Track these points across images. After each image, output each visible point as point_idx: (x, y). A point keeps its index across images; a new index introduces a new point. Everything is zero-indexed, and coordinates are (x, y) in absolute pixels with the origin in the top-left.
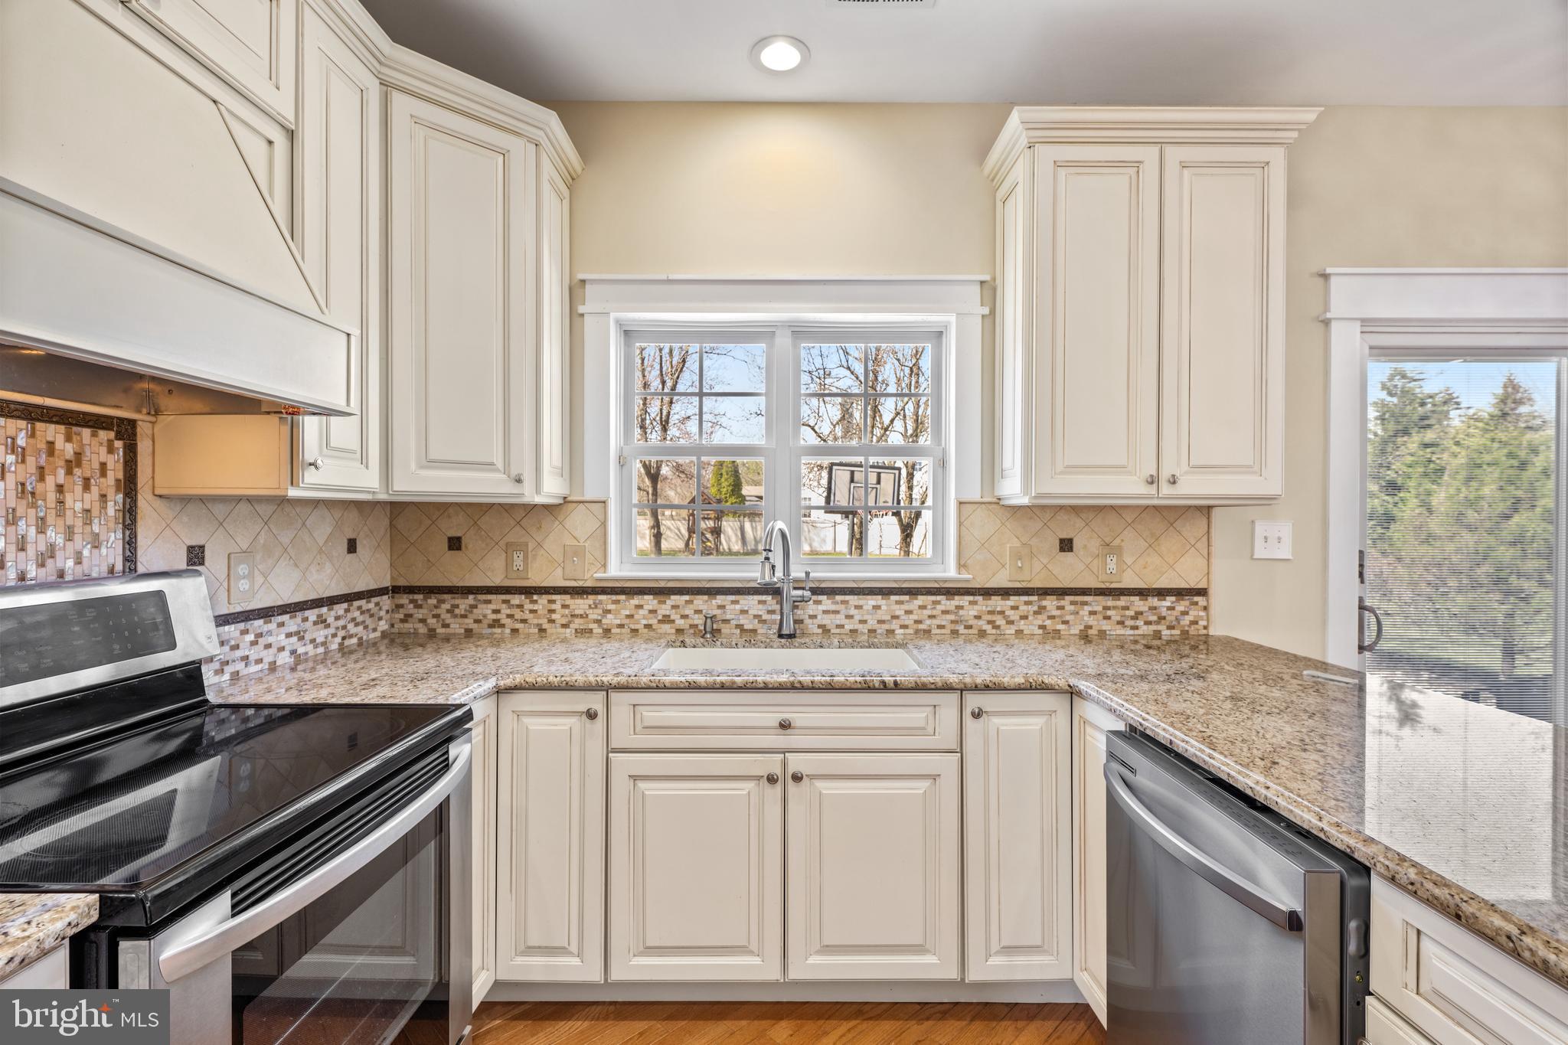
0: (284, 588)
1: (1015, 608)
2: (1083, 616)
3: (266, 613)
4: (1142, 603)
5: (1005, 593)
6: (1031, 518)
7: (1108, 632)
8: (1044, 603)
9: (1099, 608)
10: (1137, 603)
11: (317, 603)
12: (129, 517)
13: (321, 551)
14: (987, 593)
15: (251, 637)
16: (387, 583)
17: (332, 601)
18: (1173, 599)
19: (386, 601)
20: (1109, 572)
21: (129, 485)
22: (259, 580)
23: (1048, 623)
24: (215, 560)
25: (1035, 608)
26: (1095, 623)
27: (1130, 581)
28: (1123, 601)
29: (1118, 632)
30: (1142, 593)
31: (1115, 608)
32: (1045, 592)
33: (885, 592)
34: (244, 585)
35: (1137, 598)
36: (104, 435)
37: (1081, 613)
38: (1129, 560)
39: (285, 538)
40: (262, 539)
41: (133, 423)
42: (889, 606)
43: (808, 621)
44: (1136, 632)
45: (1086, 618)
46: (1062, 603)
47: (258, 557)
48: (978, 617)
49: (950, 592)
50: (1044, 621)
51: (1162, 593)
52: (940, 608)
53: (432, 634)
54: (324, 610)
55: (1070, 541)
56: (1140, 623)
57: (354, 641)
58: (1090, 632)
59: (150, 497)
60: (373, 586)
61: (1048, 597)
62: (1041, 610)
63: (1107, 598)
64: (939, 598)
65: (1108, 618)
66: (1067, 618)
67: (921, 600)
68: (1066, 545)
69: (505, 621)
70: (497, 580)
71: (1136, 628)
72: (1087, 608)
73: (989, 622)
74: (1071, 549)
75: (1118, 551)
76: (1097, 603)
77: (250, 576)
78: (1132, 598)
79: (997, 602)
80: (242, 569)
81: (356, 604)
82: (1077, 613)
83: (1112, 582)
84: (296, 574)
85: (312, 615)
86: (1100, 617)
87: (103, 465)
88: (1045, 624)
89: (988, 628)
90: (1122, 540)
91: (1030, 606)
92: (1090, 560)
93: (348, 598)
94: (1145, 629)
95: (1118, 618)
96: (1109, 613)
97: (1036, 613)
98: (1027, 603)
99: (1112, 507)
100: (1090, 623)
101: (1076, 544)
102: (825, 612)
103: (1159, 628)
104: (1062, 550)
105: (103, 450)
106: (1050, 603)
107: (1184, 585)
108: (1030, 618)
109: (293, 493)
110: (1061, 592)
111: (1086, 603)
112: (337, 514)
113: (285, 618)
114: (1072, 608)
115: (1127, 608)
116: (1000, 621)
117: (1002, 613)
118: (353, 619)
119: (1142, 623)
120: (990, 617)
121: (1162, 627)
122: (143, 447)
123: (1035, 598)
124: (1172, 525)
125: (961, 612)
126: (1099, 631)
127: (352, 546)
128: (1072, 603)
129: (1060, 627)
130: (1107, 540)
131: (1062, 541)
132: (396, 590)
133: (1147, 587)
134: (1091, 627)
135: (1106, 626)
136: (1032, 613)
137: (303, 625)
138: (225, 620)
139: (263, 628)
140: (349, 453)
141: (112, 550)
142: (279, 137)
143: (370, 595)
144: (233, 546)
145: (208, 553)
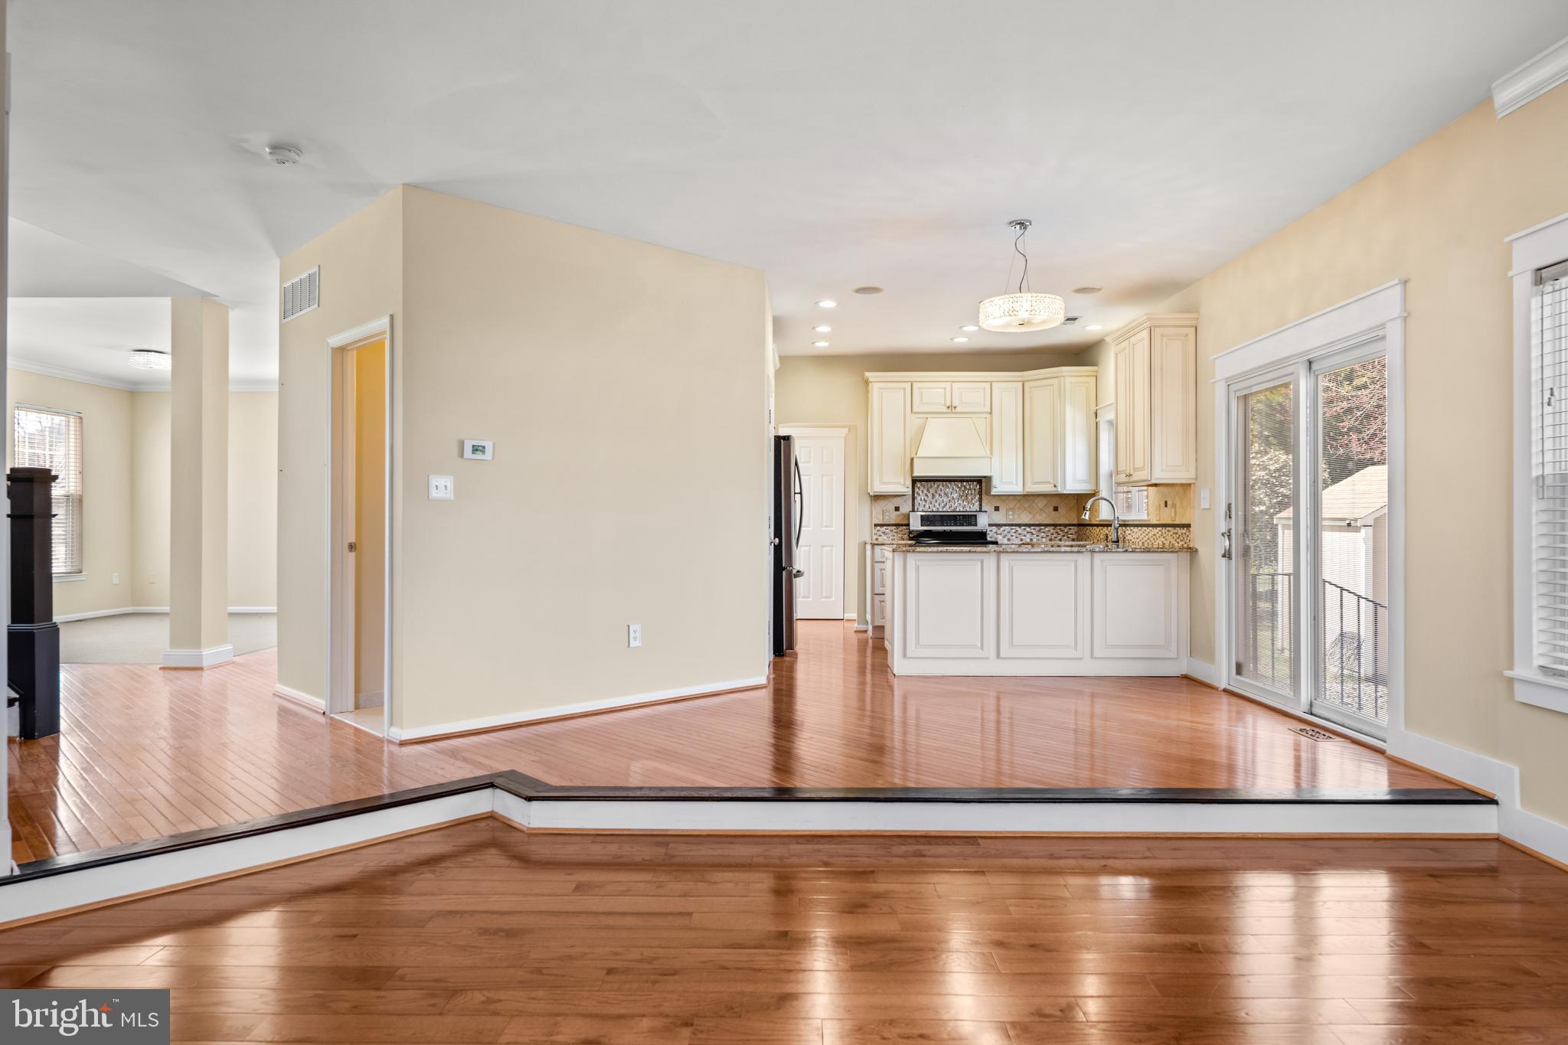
0: (1026, 518)
3: (1019, 525)
8: (1163, 531)
11: (1040, 525)
12: (980, 500)
13: (1042, 510)
15: (1014, 531)
16: (1076, 522)
17: (1046, 525)
19: (1075, 529)
20: (1173, 516)
21: (980, 493)
22: (1016, 516)
24: (1002, 510)
25: (1161, 533)
27: (1178, 521)
34: (1011, 517)
36: (975, 484)
39: (1026, 505)
40: (1017, 506)
41: (981, 480)
47: (1016, 510)
54: (1043, 527)
55: (1167, 502)
57: (1058, 539)
59: (985, 495)
60: (1067, 523)
69: (1091, 536)
77: (1013, 515)
79: (1154, 530)
80: (1011, 513)
81: (1058, 527)
83: (1174, 521)
84: (1030, 516)
85: (1038, 528)
87: (975, 490)
93: (1055, 525)
105: (975, 487)
112: (1049, 499)
113: (1026, 527)
117: (1155, 535)
118: (1057, 532)
122: (983, 485)
123: (1161, 528)
127: (1056, 509)
137: (1033, 531)
138: (1006, 525)
139: (1018, 529)
140: (1011, 483)
141: (976, 507)
142: (988, 416)
143: (1066, 525)
144: (1007, 507)
145: (1000, 509)
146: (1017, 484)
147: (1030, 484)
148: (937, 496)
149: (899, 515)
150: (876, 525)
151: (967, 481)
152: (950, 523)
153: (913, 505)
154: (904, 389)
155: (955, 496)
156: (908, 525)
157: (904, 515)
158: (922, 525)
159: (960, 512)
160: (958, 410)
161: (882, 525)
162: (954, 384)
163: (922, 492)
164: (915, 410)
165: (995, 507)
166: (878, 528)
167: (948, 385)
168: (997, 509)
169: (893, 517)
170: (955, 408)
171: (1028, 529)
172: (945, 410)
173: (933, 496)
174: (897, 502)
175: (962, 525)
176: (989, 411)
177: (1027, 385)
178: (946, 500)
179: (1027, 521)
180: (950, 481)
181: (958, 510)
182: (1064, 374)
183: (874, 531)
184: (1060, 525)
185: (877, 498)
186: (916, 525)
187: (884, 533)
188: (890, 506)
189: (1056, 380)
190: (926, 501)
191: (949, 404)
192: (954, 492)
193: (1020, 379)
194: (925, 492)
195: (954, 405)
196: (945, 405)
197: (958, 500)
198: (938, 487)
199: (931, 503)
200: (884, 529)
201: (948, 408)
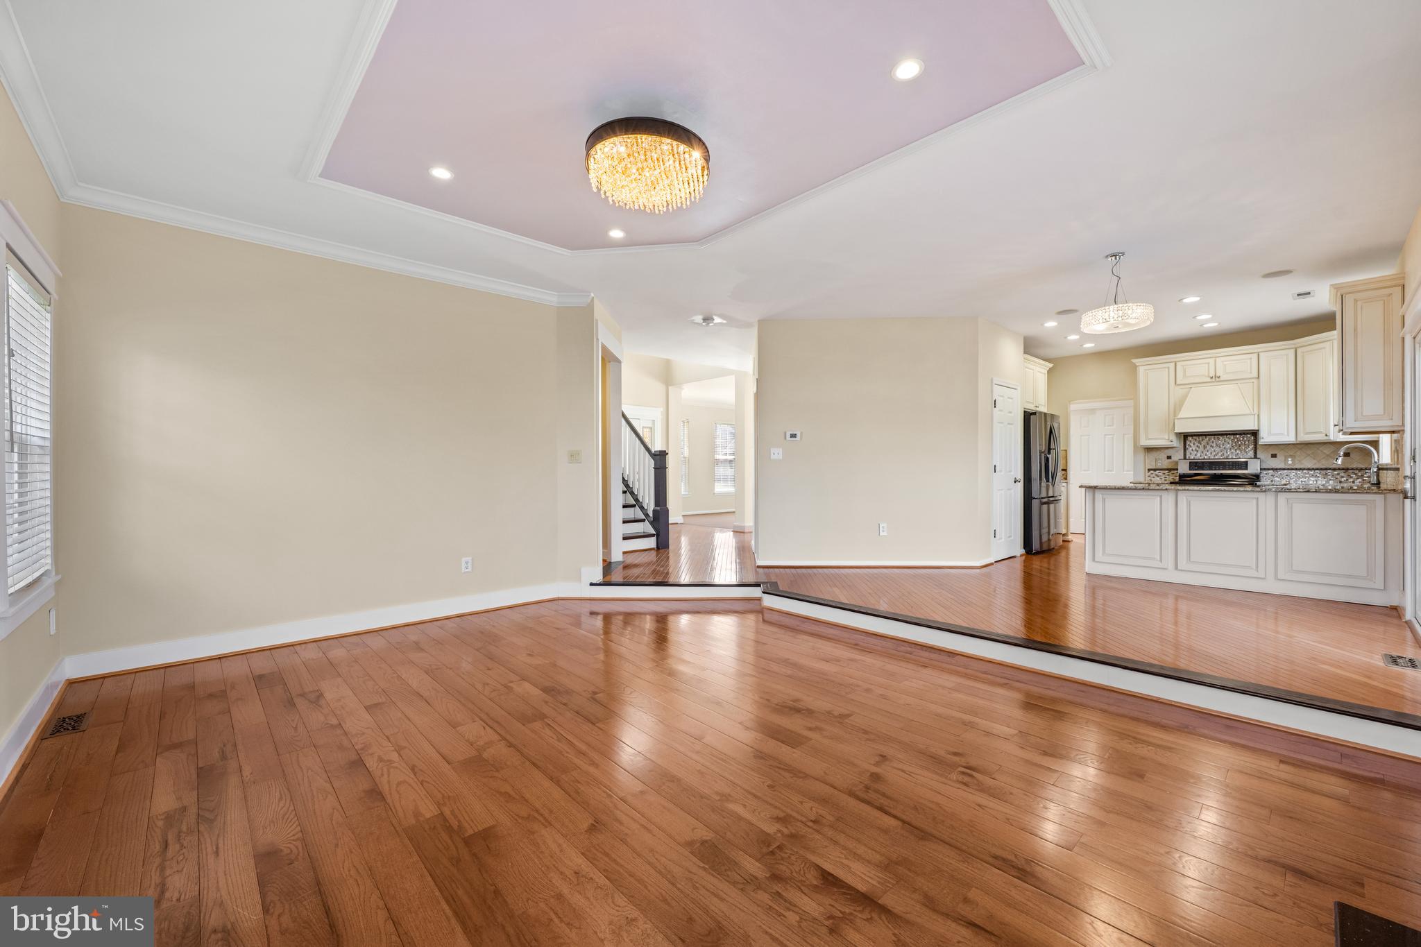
0: (1309, 463)
3: (1301, 469)
11: (1326, 469)
12: (1255, 449)
13: (1327, 456)
15: (1293, 474)
17: (1335, 469)
22: (1297, 462)
24: (1279, 457)
34: (1291, 462)
36: (1248, 436)
40: (1298, 453)
47: (1298, 456)
59: (1260, 445)
77: (1293, 460)
80: (1290, 459)
85: (1324, 472)
137: (1318, 474)
138: (1284, 469)
139: (1299, 472)
140: (1281, 434)
141: (1249, 455)
142: (1255, 381)
143: (1361, 469)
145: (1277, 455)
146: (1290, 435)
147: (1302, 435)
148: (1208, 447)
149: (1170, 462)
150: (1149, 470)
151: (1240, 434)
152: (1218, 468)
153: (1185, 455)
154: (1168, 368)
155: (1229, 446)
156: (1177, 469)
157: (1175, 462)
158: (1190, 470)
160: (1221, 379)
161: (1155, 470)
162: (1217, 359)
163: (1194, 444)
164: (1178, 383)
165: (1272, 454)
166: (1152, 472)
167: (1211, 360)
168: (1274, 456)
169: (1166, 464)
170: (1219, 377)
171: (1311, 473)
172: (1209, 380)
173: (1205, 447)
174: (1169, 452)
175: (1231, 469)
176: (1256, 375)
177: (1299, 351)
178: (1218, 449)
179: (1310, 465)
180: (1222, 435)
181: (1230, 457)
183: (1147, 474)
184: (1354, 469)
185: (1149, 450)
186: (1184, 469)
187: (1156, 475)
188: (1163, 455)
189: (1327, 343)
190: (1198, 451)
191: (1212, 374)
192: (1227, 443)
193: (1293, 346)
194: (1197, 444)
195: (1218, 375)
196: (1209, 376)
197: (1230, 450)
198: (1209, 440)
199: (1203, 452)
200: (1157, 472)
201: (1212, 378)
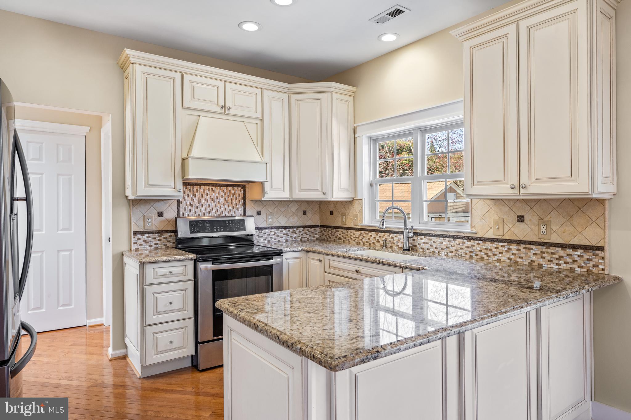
0: (282, 222)
1: (497, 248)
2: (530, 255)
3: (277, 228)
4: (563, 251)
5: (492, 240)
6: (503, 205)
7: (543, 265)
8: (511, 247)
9: (539, 252)
10: (559, 251)
11: (293, 227)
12: (244, 205)
13: (294, 213)
14: (485, 240)
15: (273, 233)
16: (318, 224)
17: (298, 227)
18: (582, 251)
19: (318, 230)
20: (542, 233)
21: (244, 198)
22: (275, 220)
23: (512, 257)
24: (263, 214)
25: (506, 249)
26: (536, 259)
27: (555, 239)
28: (552, 250)
29: (549, 266)
30: (563, 246)
31: (547, 253)
32: (511, 242)
33: (444, 236)
34: (271, 220)
35: (560, 249)
36: (239, 188)
37: (529, 253)
38: (554, 228)
39: (283, 210)
40: (276, 210)
41: (245, 185)
42: (446, 242)
43: (418, 246)
44: (560, 267)
45: (531, 257)
46: (519, 248)
47: (275, 214)
48: (480, 251)
49: (470, 239)
50: (510, 256)
51: (575, 247)
52: (465, 245)
53: (327, 240)
54: (295, 229)
55: (523, 217)
56: (562, 262)
57: (306, 239)
58: (534, 264)
59: (248, 200)
60: (313, 224)
61: (512, 244)
62: (509, 250)
63: (543, 247)
64: (465, 241)
65: (544, 258)
66: (522, 255)
67: (458, 241)
68: (521, 219)
69: (342, 238)
70: (339, 225)
71: (559, 265)
72: (532, 252)
73: (485, 254)
74: (523, 221)
75: (548, 223)
76: (537, 249)
77: (272, 218)
78: (557, 249)
79: (488, 245)
80: (270, 217)
81: (306, 229)
82: (527, 253)
83: (545, 239)
84: (286, 219)
85: (291, 230)
86: (539, 257)
87: (239, 194)
88: (510, 257)
89: (485, 256)
90: (551, 217)
91: (504, 248)
92: (533, 227)
93: (304, 227)
94: (564, 266)
95: (549, 258)
96: (544, 255)
97: (506, 251)
98: (502, 246)
99: (545, 199)
100: (534, 259)
101: (526, 218)
102: (423, 243)
103: (574, 266)
104: (518, 221)
105: (239, 191)
106: (514, 247)
107: (588, 243)
108: (504, 254)
109: (263, 199)
110: (519, 242)
111: (532, 249)
113: (283, 230)
114: (524, 250)
115: (553, 253)
116: (490, 254)
117: (491, 250)
118: (305, 233)
119: (563, 263)
120: (485, 251)
121: (575, 266)
122: (247, 190)
123: (506, 244)
124: (580, 209)
125: (474, 248)
126: (539, 264)
127: (305, 213)
128: (524, 248)
129: (518, 259)
130: (542, 217)
131: (518, 217)
132: (321, 226)
133: (565, 243)
134: (534, 261)
135: (542, 261)
136: (504, 251)
137: (288, 232)
138: (266, 228)
139: (276, 231)
140: (279, 189)
141: (241, 211)
142: (259, 122)
143: (312, 227)
144: (268, 212)
145: (261, 213)
146: (284, 191)
147: (297, 191)
148: (203, 201)
149: (164, 221)
150: (135, 233)
151: (232, 186)
152: (220, 229)
153: (178, 210)
154: (174, 79)
155: (222, 200)
156: (175, 232)
157: (169, 221)
158: (191, 232)
159: (225, 217)
160: (232, 111)
161: (142, 233)
162: (227, 84)
163: (188, 196)
164: (186, 105)
165: (257, 212)
166: (139, 236)
167: (221, 84)
168: (259, 213)
169: (156, 224)
170: (229, 109)
171: (284, 232)
172: (218, 109)
173: (200, 201)
174: (161, 207)
175: (231, 230)
176: (260, 116)
177: (293, 97)
178: (212, 204)
179: (283, 224)
180: (216, 185)
181: (223, 215)
182: (332, 90)
183: (133, 240)
184: (308, 227)
185: (137, 203)
186: (184, 231)
187: (145, 241)
188: (152, 211)
189: (324, 94)
190: (192, 206)
191: (222, 104)
192: (219, 195)
193: (287, 90)
194: (191, 196)
195: (227, 105)
196: (218, 105)
197: (224, 205)
198: (204, 191)
199: (197, 208)
200: (145, 237)
201: (222, 108)
